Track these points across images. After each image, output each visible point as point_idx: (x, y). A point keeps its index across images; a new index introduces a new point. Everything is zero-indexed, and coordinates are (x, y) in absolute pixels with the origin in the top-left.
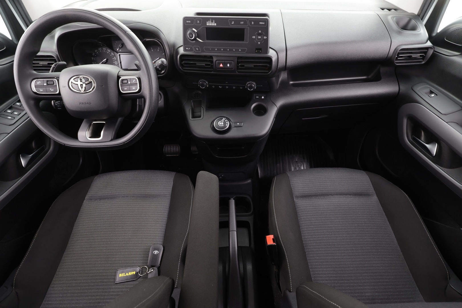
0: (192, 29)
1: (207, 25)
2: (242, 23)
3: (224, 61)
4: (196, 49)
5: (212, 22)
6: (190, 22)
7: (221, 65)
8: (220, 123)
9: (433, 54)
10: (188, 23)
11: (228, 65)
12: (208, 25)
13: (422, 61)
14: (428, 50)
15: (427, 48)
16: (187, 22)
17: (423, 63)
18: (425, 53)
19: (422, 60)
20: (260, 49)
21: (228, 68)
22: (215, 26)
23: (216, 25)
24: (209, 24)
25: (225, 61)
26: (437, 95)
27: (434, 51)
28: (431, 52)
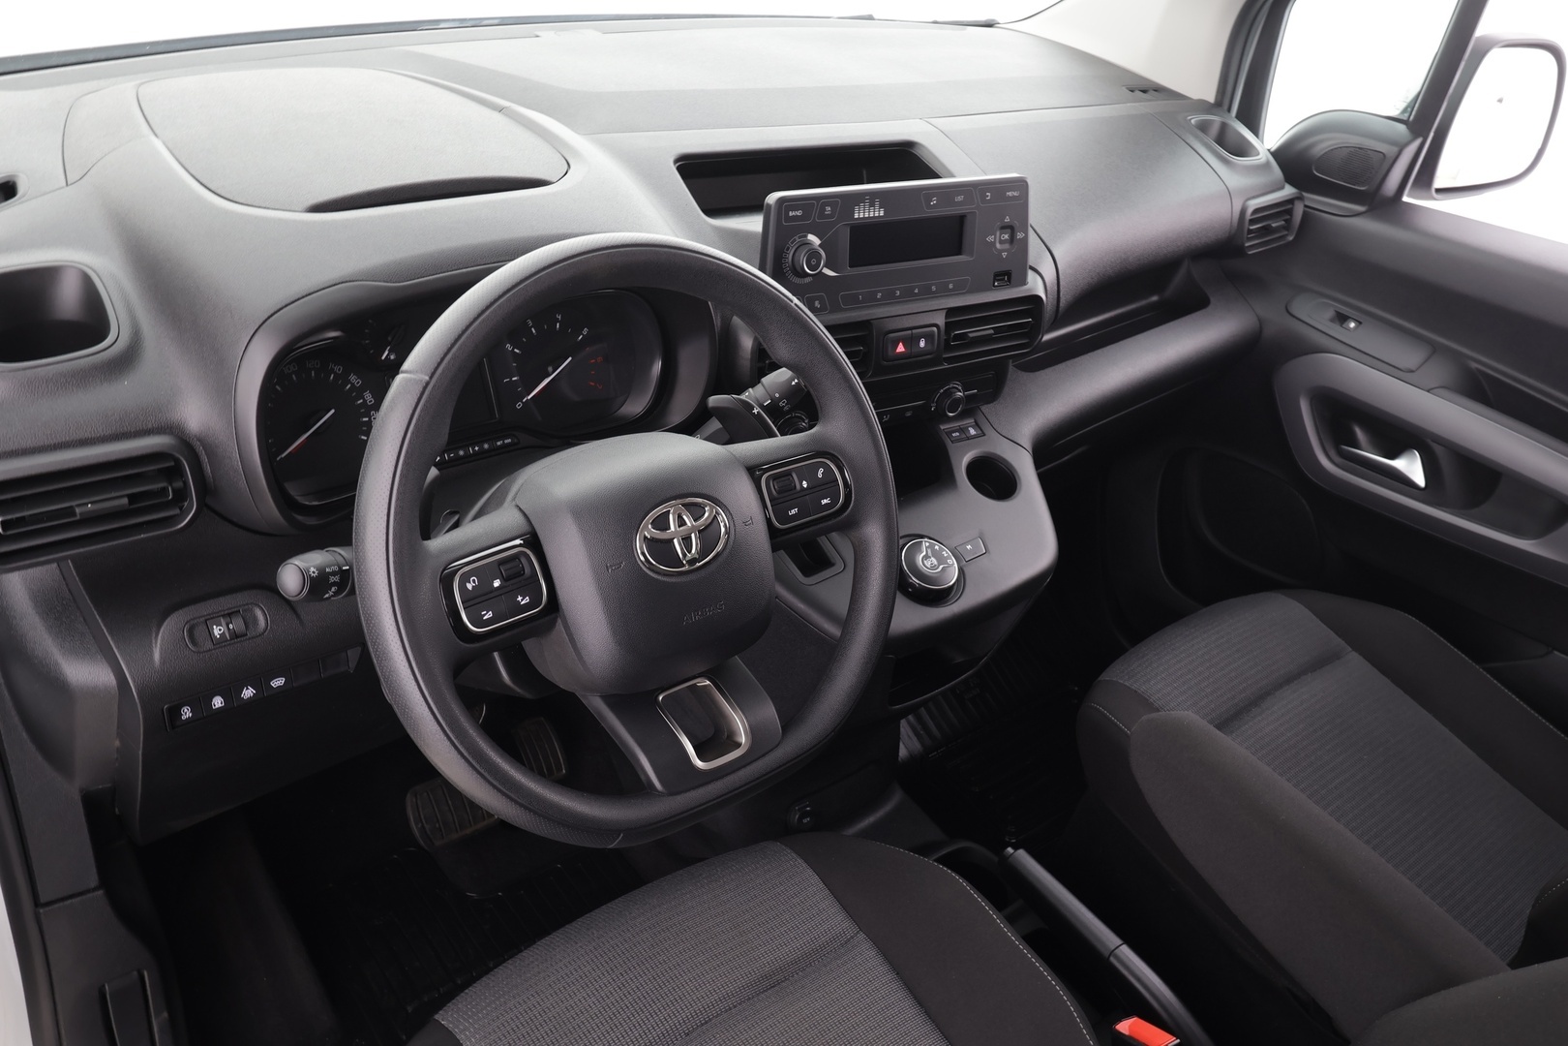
0: (806, 236)
1: (856, 216)
2: (960, 198)
3: (910, 332)
4: (814, 304)
5: (872, 205)
6: (799, 213)
7: (901, 348)
8: (928, 563)
9: (1305, 215)
10: (795, 218)
11: (922, 344)
12: (859, 218)
13: (1287, 235)
14: (1293, 204)
15: (1290, 201)
16: (791, 214)
17: (1291, 238)
18: (1290, 212)
19: (1286, 233)
20: (1008, 274)
21: (923, 352)
22: (879, 217)
23: (882, 214)
24: (861, 213)
25: (914, 331)
26: (1360, 323)
27: (1306, 206)
28: (1299, 210)
